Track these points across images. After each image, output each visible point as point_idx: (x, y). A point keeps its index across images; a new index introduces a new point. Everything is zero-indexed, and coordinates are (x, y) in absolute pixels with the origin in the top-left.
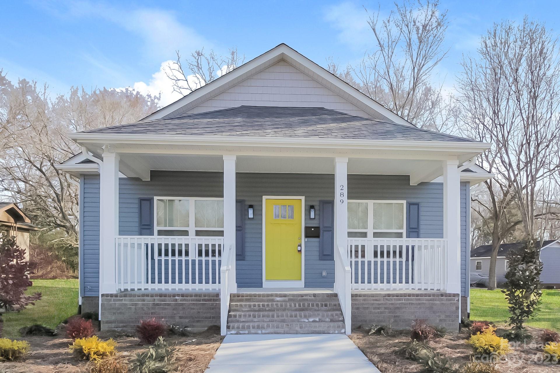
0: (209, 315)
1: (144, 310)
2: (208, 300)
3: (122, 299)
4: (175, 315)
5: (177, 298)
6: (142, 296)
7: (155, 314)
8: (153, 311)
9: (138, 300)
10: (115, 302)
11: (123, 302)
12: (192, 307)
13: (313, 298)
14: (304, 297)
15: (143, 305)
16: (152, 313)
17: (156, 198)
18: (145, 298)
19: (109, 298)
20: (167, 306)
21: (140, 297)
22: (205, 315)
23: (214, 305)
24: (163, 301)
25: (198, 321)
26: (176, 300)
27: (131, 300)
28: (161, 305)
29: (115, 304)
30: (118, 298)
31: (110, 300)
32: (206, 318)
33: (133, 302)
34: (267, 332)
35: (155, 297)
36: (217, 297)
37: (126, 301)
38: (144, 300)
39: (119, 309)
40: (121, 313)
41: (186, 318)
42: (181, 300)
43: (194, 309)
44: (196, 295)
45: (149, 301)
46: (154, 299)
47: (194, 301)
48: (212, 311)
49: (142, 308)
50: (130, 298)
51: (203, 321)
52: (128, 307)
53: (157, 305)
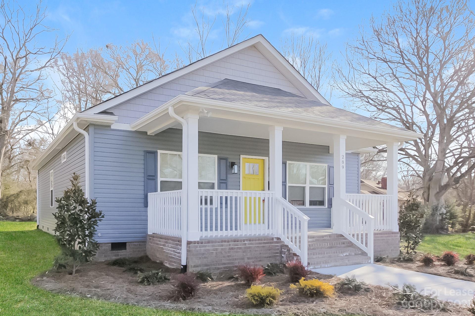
0: (267, 255)
1: (222, 254)
2: (268, 243)
3: (206, 246)
4: (244, 257)
5: (246, 242)
6: (221, 242)
7: (230, 256)
8: (229, 254)
9: (219, 246)
10: (201, 248)
11: (207, 248)
12: (256, 249)
13: (329, 238)
14: (324, 238)
15: (222, 249)
16: (228, 256)
17: (159, 152)
18: (223, 243)
19: (196, 245)
20: (239, 249)
21: (219, 242)
22: (265, 255)
23: (271, 247)
24: (236, 246)
25: (260, 261)
26: (245, 244)
27: (213, 246)
28: (235, 248)
29: (201, 250)
30: (203, 244)
31: (197, 247)
32: (265, 258)
33: (214, 247)
34: (330, 265)
35: (231, 242)
36: (272, 240)
37: (209, 247)
38: (222, 246)
39: (203, 254)
40: (205, 258)
41: (252, 258)
42: (249, 244)
43: (257, 251)
44: (259, 240)
45: (226, 246)
46: (230, 244)
47: (257, 244)
48: (269, 251)
49: (221, 252)
50: (212, 244)
51: (263, 260)
52: (211, 252)
53: (232, 248)
